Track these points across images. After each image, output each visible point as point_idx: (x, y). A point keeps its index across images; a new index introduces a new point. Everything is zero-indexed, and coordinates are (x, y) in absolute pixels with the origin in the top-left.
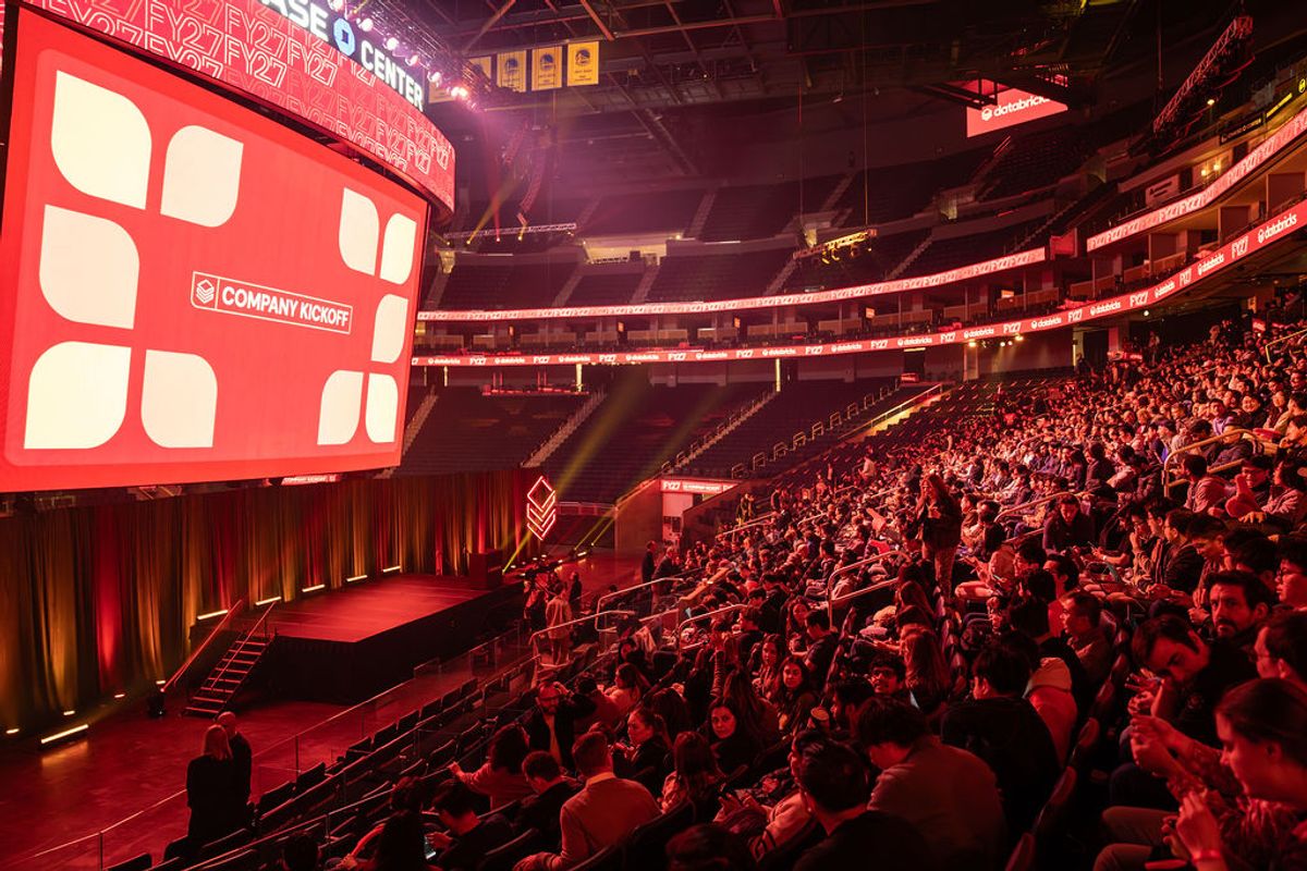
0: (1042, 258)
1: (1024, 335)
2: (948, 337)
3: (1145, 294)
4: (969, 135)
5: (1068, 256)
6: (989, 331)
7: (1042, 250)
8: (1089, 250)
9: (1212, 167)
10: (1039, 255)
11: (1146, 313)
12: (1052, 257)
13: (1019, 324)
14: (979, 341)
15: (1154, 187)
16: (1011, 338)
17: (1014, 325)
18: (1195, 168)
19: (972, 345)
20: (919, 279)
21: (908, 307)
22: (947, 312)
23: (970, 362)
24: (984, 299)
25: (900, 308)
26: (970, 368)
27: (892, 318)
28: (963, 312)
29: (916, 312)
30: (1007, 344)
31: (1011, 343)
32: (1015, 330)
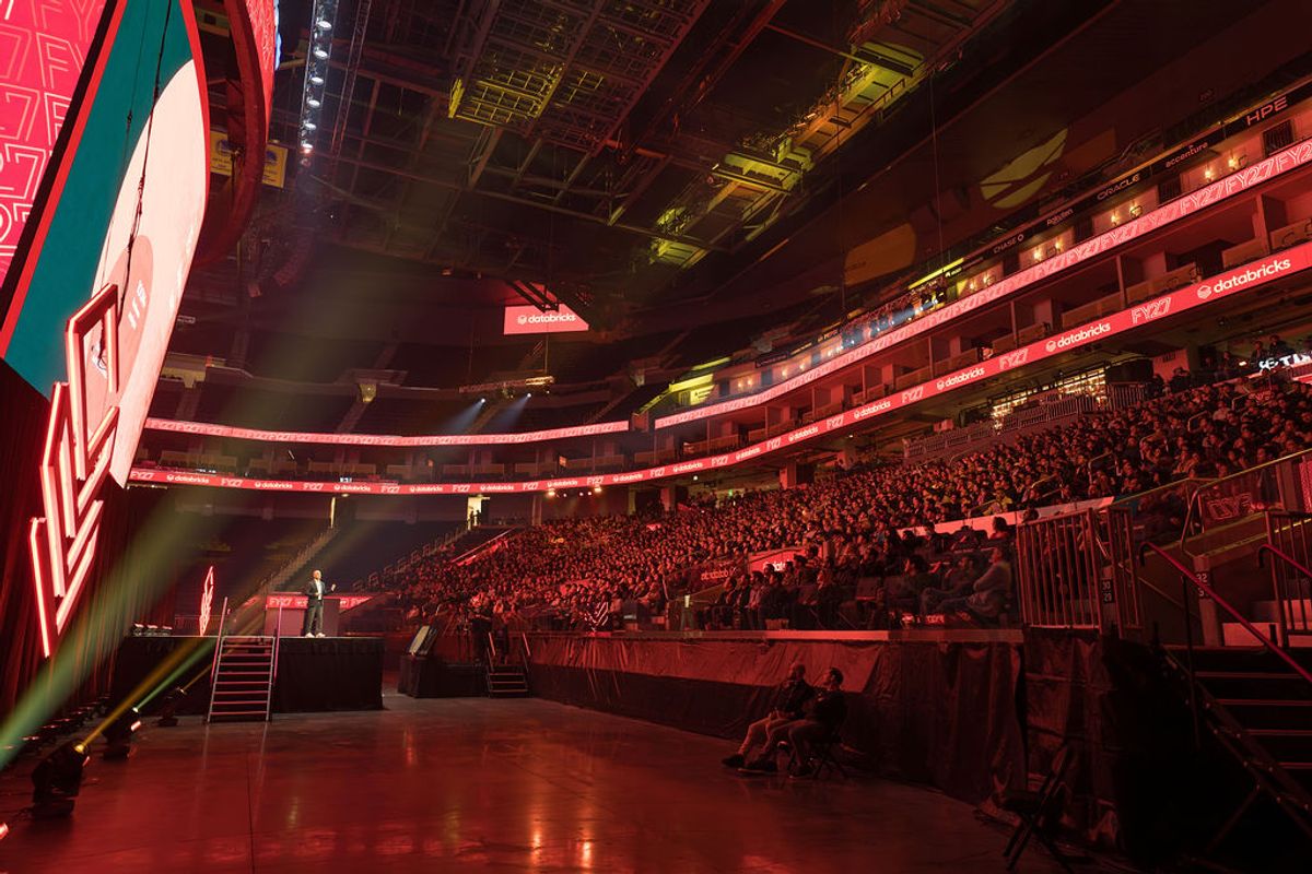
0: (626, 428)
1: (601, 486)
2: (531, 486)
3: (726, 457)
4: (506, 332)
5: (641, 430)
6: (573, 483)
7: (626, 423)
8: (657, 428)
9: (746, 383)
10: (623, 426)
11: (696, 478)
12: (634, 429)
13: (601, 478)
14: (560, 491)
15: (698, 391)
16: (591, 489)
17: (597, 478)
18: (732, 383)
19: (551, 494)
20: (506, 436)
21: (477, 462)
22: (518, 468)
23: (537, 509)
24: (549, 460)
25: (472, 461)
26: (537, 516)
27: (463, 469)
28: (534, 468)
29: (487, 465)
30: (586, 494)
31: (590, 494)
32: (597, 483)
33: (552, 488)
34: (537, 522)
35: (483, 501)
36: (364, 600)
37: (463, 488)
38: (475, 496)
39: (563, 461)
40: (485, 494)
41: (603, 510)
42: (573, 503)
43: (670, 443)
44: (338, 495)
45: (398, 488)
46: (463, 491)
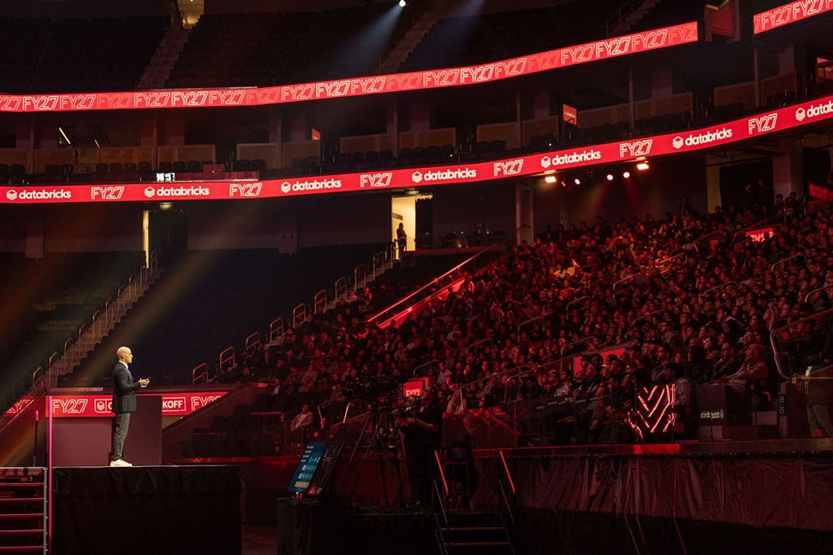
0: (694, 37)
1: (649, 159)
2: (510, 168)
5: (724, 37)
6: (591, 155)
7: (694, 26)
8: (756, 31)
10: (687, 33)
12: (708, 39)
13: (649, 142)
14: (565, 173)
16: (630, 165)
17: (640, 144)
19: (550, 180)
20: (452, 71)
21: (404, 126)
22: (484, 133)
23: (523, 215)
24: (542, 114)
25: (393, 128)
26: (524, 225)
27: (376, 143)
28: (512, 131)
29: (421, 133)
30: (618, 176)
31: (626, 175)
32: (639, 151)
33: (550, 165)
34: (527, 237)
35: (419, 204)
36: (212, 398)
37: (379, 180)
38: (403, 193)
39: (570, 114)
40: (422, 188)
41: (656, 207)
42: (596, 196)
43: (787, 60)
44: (154, 204)
45: (259, 185)
46: (380, 184)
